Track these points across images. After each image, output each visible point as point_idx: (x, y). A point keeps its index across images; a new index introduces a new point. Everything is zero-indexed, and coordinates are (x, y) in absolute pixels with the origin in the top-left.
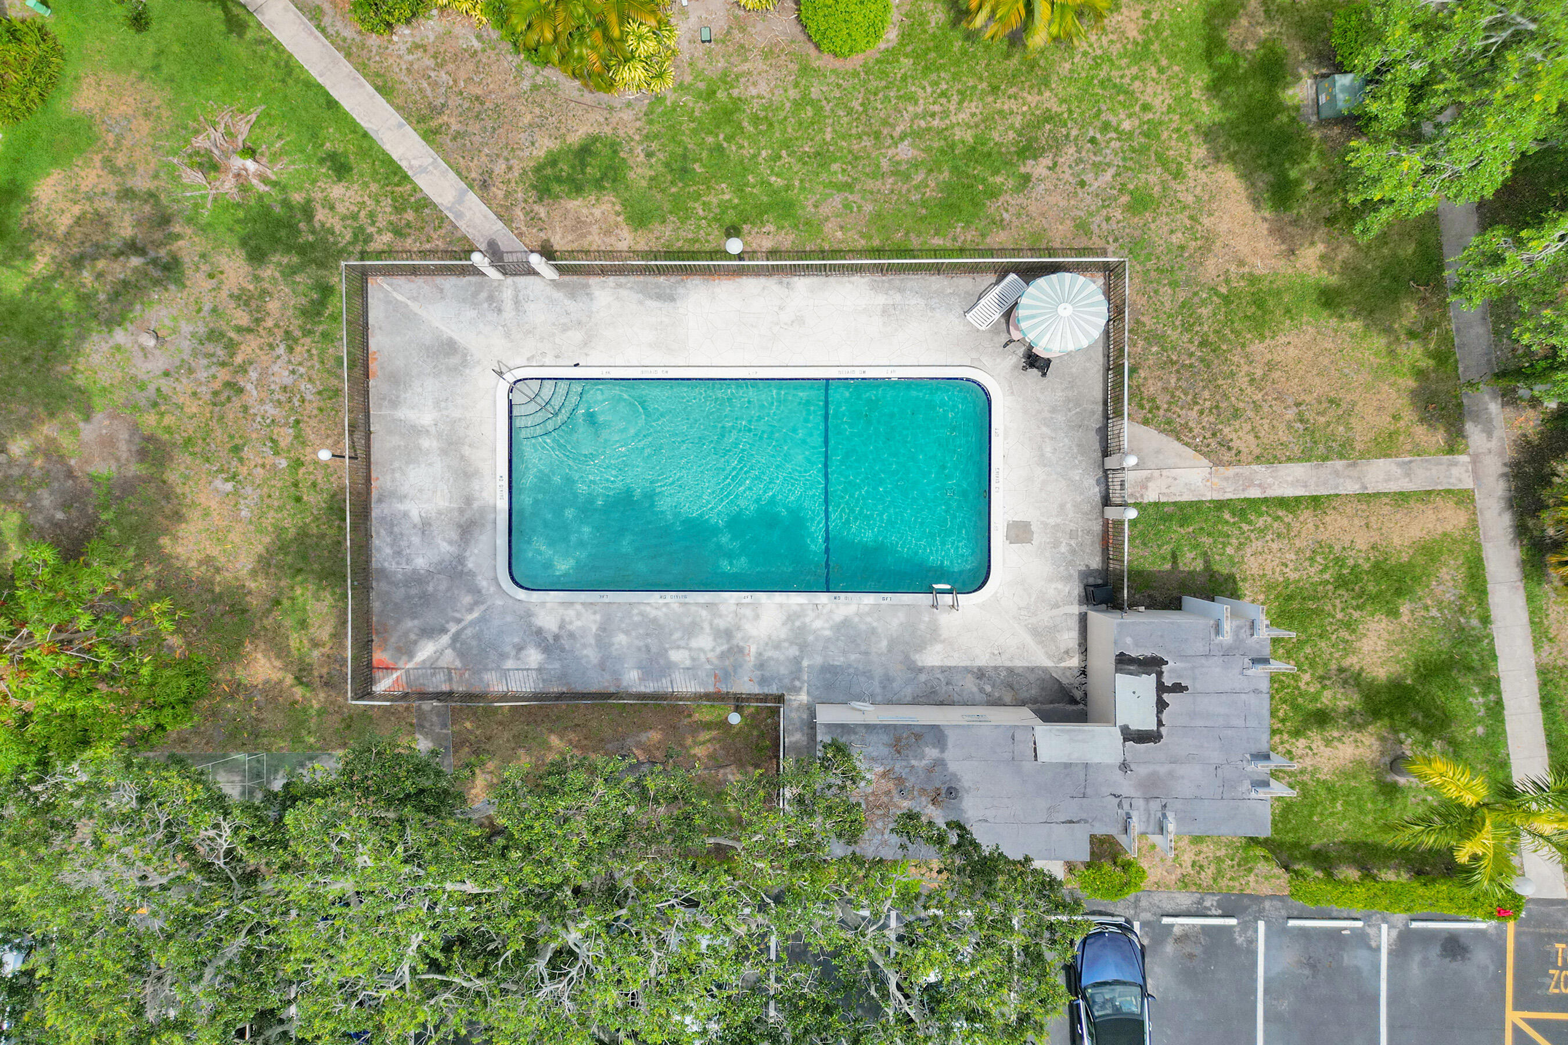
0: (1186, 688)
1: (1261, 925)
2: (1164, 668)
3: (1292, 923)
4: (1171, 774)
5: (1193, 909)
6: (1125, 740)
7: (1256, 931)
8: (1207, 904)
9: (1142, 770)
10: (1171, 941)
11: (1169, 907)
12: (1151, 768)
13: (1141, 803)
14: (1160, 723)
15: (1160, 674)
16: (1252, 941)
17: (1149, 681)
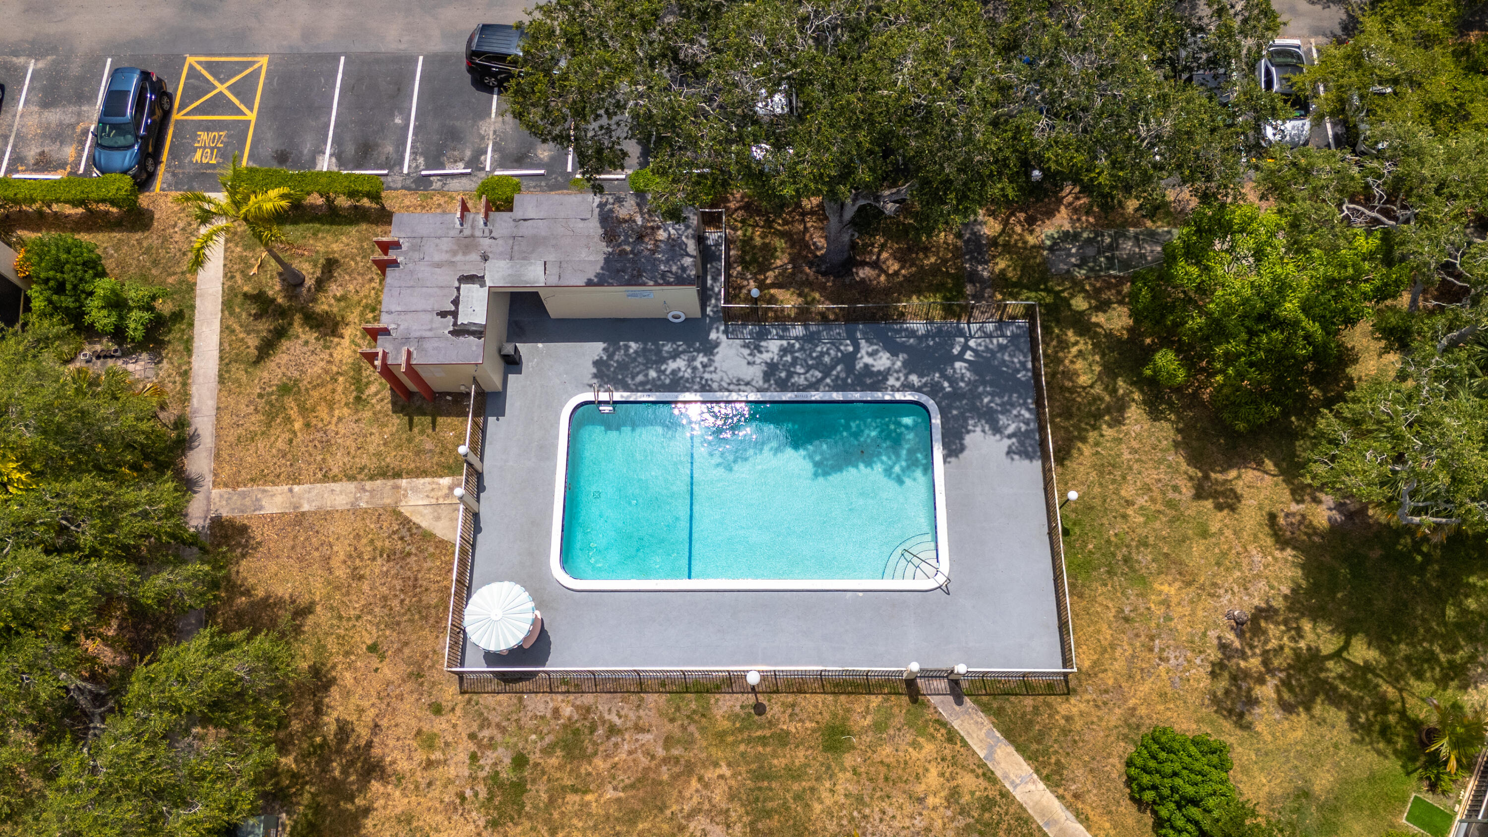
0: (438, 314)
1: (405, 171)
2: (451, 328)
3: (386, 172)
4: (455, 253)
5: (449, 181)
6: (483, 277)
7: (409, 167)
8: (440, 183)
9: (475, 257)
10: (466, 159)
11: (464, 180)
12: (468, 258)
13: (478, 233)
14: (458, 289)
15: (455, 324)
16: (414, 159)
17: (462, 319)
